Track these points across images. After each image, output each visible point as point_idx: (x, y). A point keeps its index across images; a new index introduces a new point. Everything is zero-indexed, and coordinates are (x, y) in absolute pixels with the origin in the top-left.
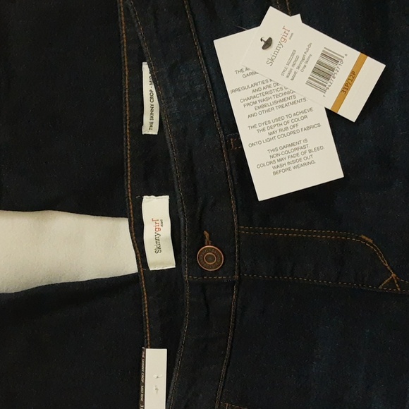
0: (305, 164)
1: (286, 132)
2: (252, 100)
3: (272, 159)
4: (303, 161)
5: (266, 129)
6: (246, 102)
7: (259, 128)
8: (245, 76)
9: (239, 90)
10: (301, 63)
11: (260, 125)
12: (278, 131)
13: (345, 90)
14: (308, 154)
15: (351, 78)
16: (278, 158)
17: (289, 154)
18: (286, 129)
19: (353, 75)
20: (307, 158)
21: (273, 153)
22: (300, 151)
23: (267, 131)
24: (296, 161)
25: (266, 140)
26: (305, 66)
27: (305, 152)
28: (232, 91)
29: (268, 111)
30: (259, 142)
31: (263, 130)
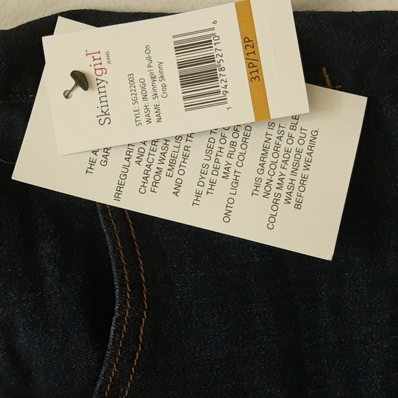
0: (311, 147)
1: (238, 148)
2: (152, 173)
3: (272, 196)
4: (305, 147)
5: (214, 178)
6: (149, 186)
7: (205, 189)
8: (105, 163)
9: (120, 186)
10: (154, 86)
11: (200, 183)
12: (230, 160)
13: (254, 75)
14: (296, 134)
15: (250, 50)
16: (274, 185)
17: (278, 165)
18: (233, 144)
19: (250, 44)
20: (302, 138)
21: (261, 189)
22: (283, 144)
23: (219, 178)
24: (297, 160)
25: (234, 188)
26: (164, 86)
27: (291, 137)
28: (117, 197)
29: (185, 157)
30: (230, 203)
31: (212, 183)
